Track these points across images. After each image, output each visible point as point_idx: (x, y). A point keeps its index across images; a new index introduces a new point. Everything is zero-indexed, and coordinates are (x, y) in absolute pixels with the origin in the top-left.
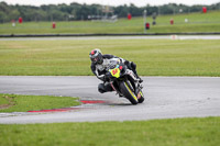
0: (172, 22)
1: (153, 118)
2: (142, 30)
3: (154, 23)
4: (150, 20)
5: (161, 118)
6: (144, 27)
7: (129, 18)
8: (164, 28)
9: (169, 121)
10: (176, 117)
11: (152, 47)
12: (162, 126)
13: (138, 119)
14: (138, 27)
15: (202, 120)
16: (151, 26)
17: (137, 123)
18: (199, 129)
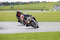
0: (18, 7)
1: (14, 33)
2: (10, 9)
3: (13, 7)
4: (12, 6)
5: (16, 33)
6: (11, 8)
7: (7, 5)
8: (16, 8)
9: (18, 34)
10: (20, 33)
11: (13, 14)
12: (16, 35)
13: (10, 33)
14: (9, 8)
15: (27, 33)
16: (13, 8)
17: (9, 34)
18: (26, 36)
